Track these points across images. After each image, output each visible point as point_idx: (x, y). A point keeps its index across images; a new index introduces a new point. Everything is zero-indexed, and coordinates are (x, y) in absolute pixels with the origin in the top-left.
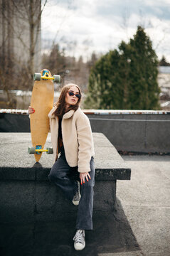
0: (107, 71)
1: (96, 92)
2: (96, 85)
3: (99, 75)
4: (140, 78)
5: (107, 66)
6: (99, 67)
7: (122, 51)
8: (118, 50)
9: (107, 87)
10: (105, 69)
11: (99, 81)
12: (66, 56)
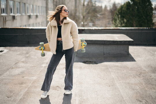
0: (124, 13)
1: (118, 25)
2: (118, 21)
3: (120, 16)
4: (142, 17)
5: (124, 11)
6: (120, 11)
7: (132, 2)
8: (130, 2)
9: (124, 22)
10: (123, 12)
11: (120, 19)
12: (97, 5)
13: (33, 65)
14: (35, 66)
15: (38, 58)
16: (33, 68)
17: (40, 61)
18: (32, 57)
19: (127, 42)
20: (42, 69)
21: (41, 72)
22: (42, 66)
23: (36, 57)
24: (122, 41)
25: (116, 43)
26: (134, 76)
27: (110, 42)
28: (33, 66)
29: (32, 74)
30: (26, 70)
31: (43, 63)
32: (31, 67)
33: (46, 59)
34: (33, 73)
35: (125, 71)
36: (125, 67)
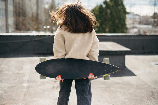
13: (11, 84)
14: (14, 87)
15: (14, 74)
16: (13, 90)
17: (18, 79)
18: (6, 72)
19: (124, 52)
20: (25, 90)
21: (24, 95)
22: (24, 87)
23: (11, 73)
24: (118, 51)
25: (111, 53)
26: (148, 98)
27: (104, 52)
28: (11, 86)
29: (15, 100)
30: (4, 93)
31: (23, 82)
32: (8, 88)
33: (24, 76)
34: (15, 98)
35: (131, 89)
36: (129, 84)
